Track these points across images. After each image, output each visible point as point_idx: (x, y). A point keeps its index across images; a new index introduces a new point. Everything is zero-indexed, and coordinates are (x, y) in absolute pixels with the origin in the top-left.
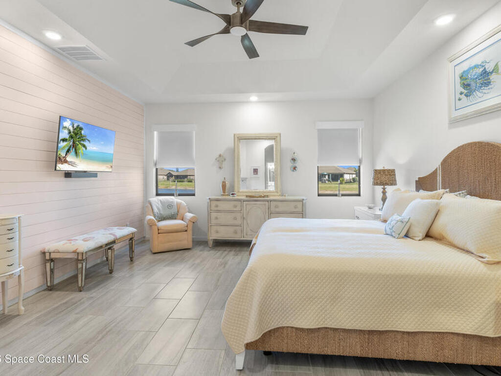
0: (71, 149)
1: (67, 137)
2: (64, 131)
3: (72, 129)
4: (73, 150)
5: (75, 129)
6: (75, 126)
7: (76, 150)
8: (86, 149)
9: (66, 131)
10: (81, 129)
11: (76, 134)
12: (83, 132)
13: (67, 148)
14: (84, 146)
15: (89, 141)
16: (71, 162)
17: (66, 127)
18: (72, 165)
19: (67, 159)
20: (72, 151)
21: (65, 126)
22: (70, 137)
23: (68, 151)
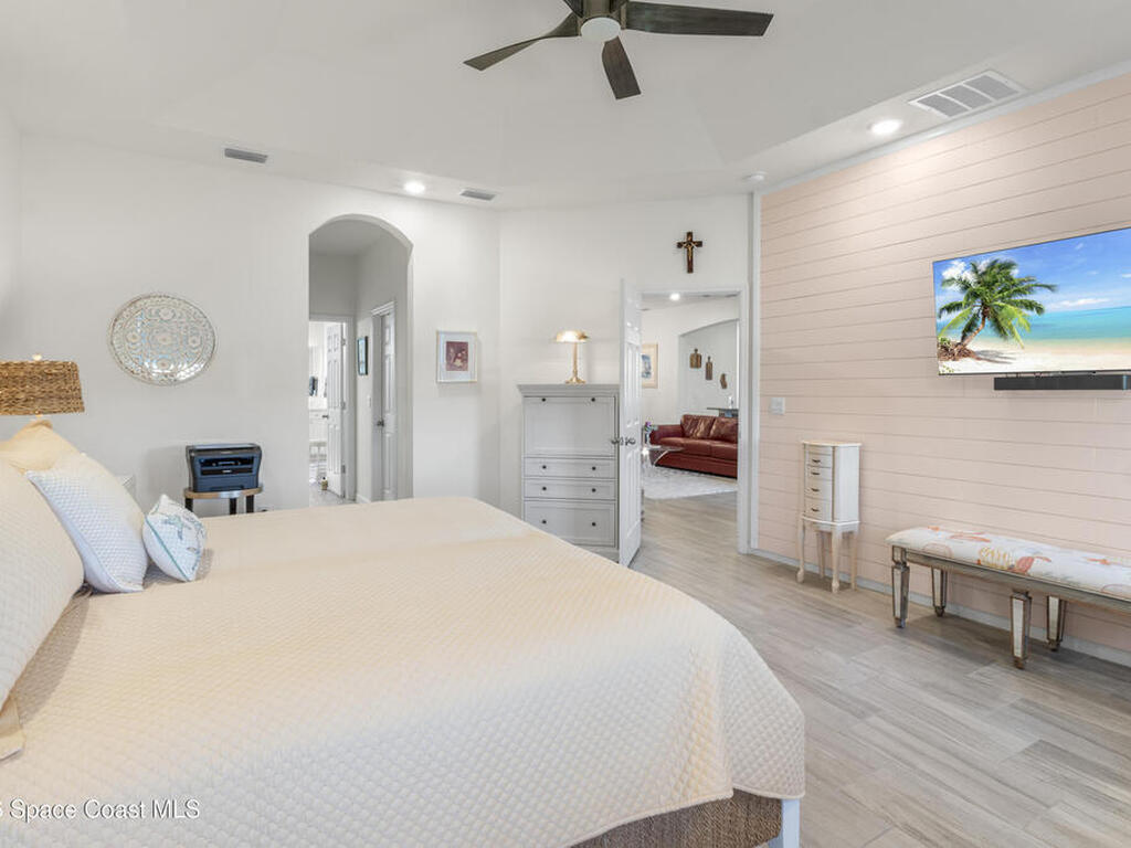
0: (979, 323)
1: (961, 298)
2: (949, 288)
3: (970, 277)
4: (987, 322)
5: (984, 273)
6: (982, 266)
7: (996, 321)
8: (1040, 310)
9: (956, 288)
10: (1008, 266)
11: (989, 286)
12: (1015, 273)
13: (963, 324)
14: (1030, 305)
15: (1049, 287)
16: (983, 352)
17: (953, 279)
18: (989, 361)
19: (968, 347)
20: (986, 328)
21: (947, 278)
22: (968, 297)
23: (970, 328)
